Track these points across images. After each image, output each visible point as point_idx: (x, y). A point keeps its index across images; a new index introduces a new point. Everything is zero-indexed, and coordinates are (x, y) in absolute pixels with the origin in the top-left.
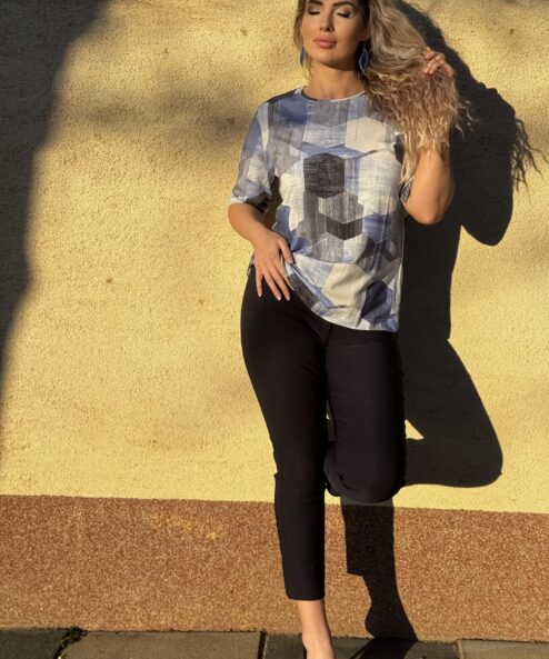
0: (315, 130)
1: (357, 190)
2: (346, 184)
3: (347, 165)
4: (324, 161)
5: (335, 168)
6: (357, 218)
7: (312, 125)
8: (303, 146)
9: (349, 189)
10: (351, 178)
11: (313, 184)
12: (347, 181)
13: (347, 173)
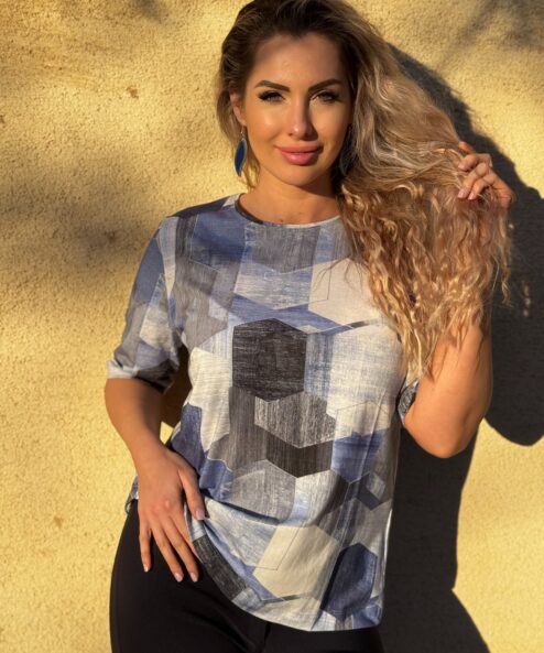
0: (257, 273)
1: (325, 390)
2: (308, 379)
3: (310, 345)
4: (271, 335)
5: (289, 348)
6: (323, 440)
7: (253, 265)
8: (233, 302)
9: (312, 387)
10: (317, 368)
11: (246, 375)
12: (309, 372)
13: (309, 359)
